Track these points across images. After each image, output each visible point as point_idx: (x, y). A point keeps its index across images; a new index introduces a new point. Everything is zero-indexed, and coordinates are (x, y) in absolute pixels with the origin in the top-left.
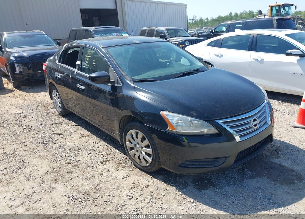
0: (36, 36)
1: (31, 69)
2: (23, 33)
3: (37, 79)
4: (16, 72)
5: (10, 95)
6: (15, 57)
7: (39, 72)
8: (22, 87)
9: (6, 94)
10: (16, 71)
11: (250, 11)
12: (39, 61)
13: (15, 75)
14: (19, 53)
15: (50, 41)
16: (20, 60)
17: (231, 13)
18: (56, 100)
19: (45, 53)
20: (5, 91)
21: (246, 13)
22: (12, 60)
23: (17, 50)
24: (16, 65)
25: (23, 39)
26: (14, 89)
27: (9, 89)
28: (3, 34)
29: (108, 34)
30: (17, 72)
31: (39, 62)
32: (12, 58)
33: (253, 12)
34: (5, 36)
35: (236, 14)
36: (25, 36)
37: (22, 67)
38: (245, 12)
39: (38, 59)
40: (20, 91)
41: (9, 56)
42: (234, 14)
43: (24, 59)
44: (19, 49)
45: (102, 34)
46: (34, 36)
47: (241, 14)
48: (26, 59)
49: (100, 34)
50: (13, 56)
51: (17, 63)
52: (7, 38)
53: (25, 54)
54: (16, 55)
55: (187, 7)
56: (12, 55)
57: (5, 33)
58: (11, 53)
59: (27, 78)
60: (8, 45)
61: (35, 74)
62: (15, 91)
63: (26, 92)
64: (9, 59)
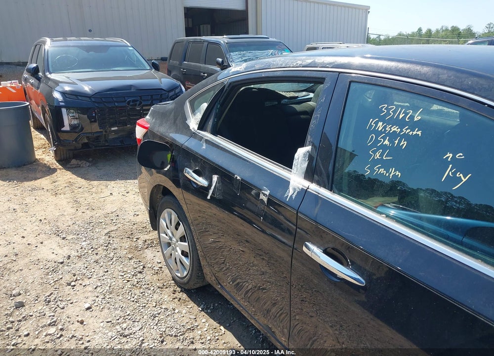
0: (111, 48)
1: (95, 121)
2: (86, 41)
3: (107, 144)
4: (63, 129)
5: (45, 182)
6: (64, 93)
7: (113, 129)
8: (74, 161)
9: (36, 179)
10: (64, 126)
11: (453, 26)
12: (116, 104)
13: (59, 134)
14: (74, 83)
15: (139, 60)
16: (74, 99)
17: (420, 30)
18: (171, 239)
19: (130, 87)
20: (35, 170)
21: (447, 30)
22: (57, 99)
23: (68, 78)
24: (64, 111)
25: (84, 54)
26: (55, 166)
27: (45, 164)
28: (44, 43)
29: (256, 51)
30: (67, 128)
31: (117, 107)
32: (57, 95)
33: (458, 29)
34: (49, 45)
35: (430, 31)
36: (88, 49)
37: (77, 116)
38: (444, 28)
39: (115, 99)
40: (69, 173)
41: (52, 89)
42: (425, 31)
43: (84, 98)
44: (73, 76)
45: (243, 51)
46: (106, 48)
47: (438, 31)
48: (88, 99)
49: (240, 51)
50: (61, 90)
51: (68, 108)
52: (50, 49)
53: (87, 88)
54: (67, 88)
55: (369, 12)
56: (58, 88)
57: (48, 40)
58: (57, 83)
59: (86, 141)
60: (52, 66)
61: (104, 133)
62: (58, 171)
63: (82, 178)
64: (49, 97)
